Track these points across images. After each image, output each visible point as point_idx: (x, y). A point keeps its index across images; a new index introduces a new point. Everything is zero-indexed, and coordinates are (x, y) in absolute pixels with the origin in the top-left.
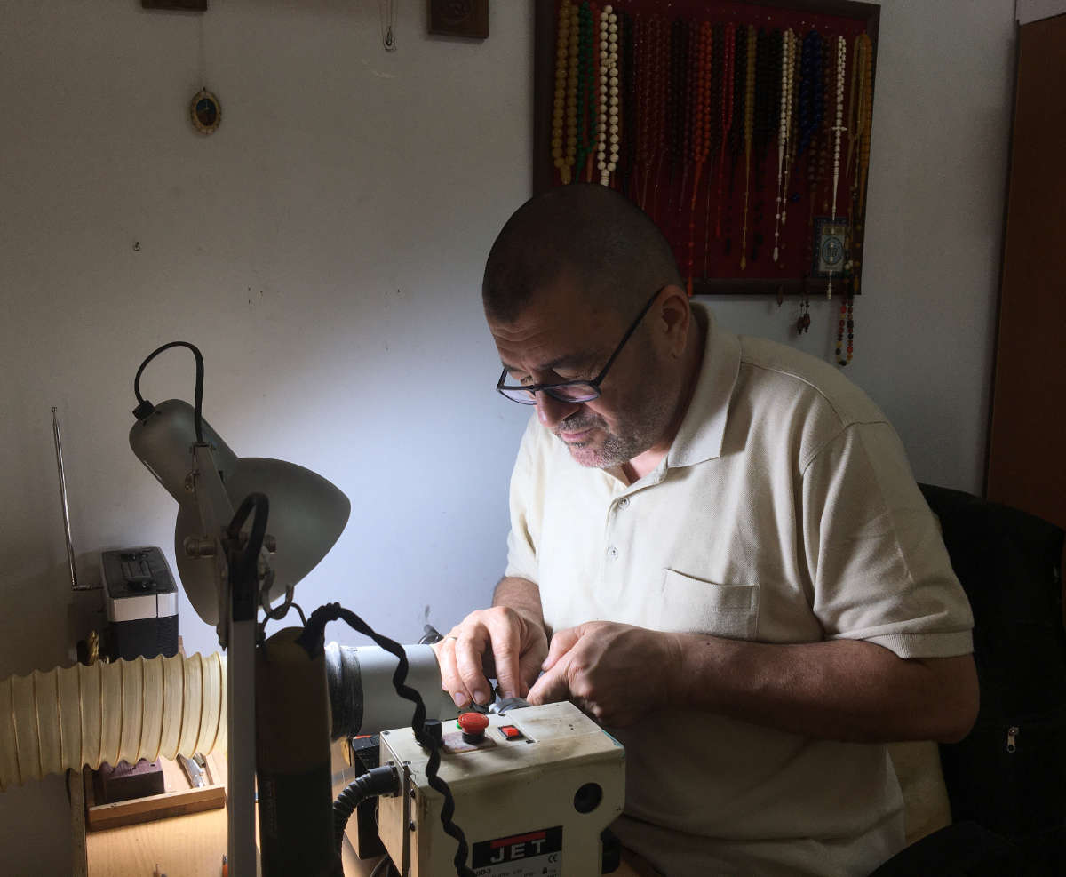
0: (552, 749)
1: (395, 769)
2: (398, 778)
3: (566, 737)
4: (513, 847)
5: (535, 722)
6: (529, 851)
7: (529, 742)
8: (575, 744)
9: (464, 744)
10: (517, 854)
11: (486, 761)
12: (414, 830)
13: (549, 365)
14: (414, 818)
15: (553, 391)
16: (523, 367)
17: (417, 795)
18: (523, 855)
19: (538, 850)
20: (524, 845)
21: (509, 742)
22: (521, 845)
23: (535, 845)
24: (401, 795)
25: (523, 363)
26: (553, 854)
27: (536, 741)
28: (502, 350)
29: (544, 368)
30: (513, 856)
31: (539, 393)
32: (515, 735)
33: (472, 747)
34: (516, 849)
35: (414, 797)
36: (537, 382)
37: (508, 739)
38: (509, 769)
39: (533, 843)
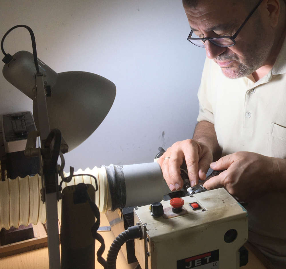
0: (214, 214)
1: (140, 227)
2: (141, 231)
3: (221, 207)
4: (196, 261)
5: (207, 199)
6: (204, 262)
7: (204, 210)
8: (225, 211)
9: (173, 213)
10: (198, 264)
11: (183, 222)
12: (149, 256)
13: (211, 29)
14: (149, 250)
15: (213, 41)
16: (199, 29)
17: (150, 240)
18: (201, 264)
19: (208, 261)
20: (201, 259)
21: (194, 211)
22: (199, 260)
23: (206, 259)
24: (143, 239)
25: (199, 27)
26: (215, 262)
27: (207, 210)
28: (190, 20)
29: (209, 30)
30: (196, 265)
31: (207, 42)
32: (197, 207)
33: (176, 215)
34: (198, 261)
35: (148, 241)
36: (206, 36)
37: (194, 210)
38: (193, 226)
39: (205, 258)
